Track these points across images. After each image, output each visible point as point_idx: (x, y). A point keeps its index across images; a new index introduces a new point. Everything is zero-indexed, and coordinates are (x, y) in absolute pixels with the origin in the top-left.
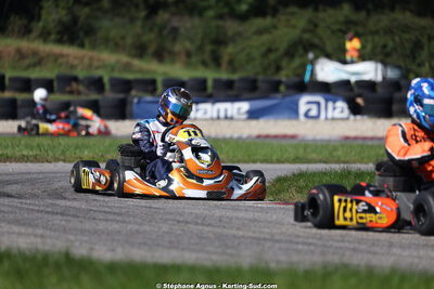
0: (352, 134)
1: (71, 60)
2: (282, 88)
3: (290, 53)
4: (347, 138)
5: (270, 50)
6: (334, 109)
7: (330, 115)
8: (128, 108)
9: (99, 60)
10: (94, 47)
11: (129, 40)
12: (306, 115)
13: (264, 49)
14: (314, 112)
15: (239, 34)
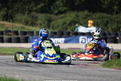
1: (7, 26)
2: (71, 34)
3: (70, 24)
5: (64, 23)
8: (29, 40)
9: (15, 26)
10: (13, 21)
11: (23, 20)
12: (82, 42)
13: (62, 23)
14: (84, 41)
15: (56, 18)
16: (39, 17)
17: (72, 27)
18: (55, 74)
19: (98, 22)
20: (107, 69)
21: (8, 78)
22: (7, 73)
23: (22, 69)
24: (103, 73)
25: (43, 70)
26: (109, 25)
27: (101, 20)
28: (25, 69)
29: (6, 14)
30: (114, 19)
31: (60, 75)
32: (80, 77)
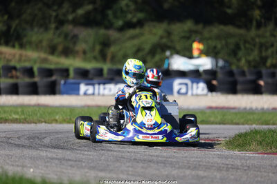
0: (214, 105)
1: (7, 56)
3: (153, 52)
4: (210, 108)
5: (139, 50)
6: (198, 88)
7: (195, 92)
8: (57, 88)
9: (26, 56)
10: (22, 46)
11: (45, 43)
12: (179, 92)
13: (134, 49)
14: (183, 91)
15: (119, 39)
16: (81, 37)
17: (157, 58)
18: (118, 164)
19: (215, 47)
20: (237, 153)
21: (10, 174)
22: (8, 164)
23: (42, 153)
24: (227, 163)
25: (91, 157)
26: (240, 54)
27: (223, 42)
28: (50, 155)
29: (4, 28)
30: (253, 39)
31: (128, 167)
32: (175, 172)
